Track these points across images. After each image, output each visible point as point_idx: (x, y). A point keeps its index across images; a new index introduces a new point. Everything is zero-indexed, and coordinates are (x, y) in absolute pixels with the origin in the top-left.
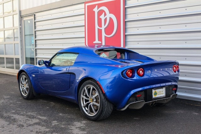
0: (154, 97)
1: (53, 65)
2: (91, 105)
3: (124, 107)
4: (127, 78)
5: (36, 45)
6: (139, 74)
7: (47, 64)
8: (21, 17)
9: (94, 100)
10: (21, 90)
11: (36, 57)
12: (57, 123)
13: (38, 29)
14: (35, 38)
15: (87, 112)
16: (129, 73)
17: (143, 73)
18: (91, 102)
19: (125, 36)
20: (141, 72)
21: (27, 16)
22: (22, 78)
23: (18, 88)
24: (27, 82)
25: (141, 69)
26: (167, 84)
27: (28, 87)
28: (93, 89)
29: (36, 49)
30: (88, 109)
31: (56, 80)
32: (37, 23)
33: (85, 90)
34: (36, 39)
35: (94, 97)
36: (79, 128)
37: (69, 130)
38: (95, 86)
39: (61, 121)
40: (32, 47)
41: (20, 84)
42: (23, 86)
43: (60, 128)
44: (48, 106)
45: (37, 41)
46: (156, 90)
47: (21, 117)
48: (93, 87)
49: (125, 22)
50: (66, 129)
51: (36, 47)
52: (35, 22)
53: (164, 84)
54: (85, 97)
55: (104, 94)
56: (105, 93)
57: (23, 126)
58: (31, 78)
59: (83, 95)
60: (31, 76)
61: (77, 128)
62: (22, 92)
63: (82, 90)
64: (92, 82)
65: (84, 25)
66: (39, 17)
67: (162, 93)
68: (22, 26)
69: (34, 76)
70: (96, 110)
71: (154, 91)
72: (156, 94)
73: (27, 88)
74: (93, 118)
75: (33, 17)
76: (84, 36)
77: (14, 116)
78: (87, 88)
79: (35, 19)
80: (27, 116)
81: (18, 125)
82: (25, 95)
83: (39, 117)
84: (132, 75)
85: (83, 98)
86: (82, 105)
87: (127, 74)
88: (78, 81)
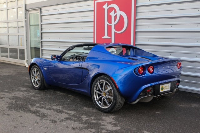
0: (161, 91)
1: (64, 60)
2: (105, 98)
3: (135, 101)
4: (139, 75)
5: (42, 37)
6: (149, 71)
7: (59, 58)
8: (27, 10)
9: (107, 94)
10: (32, 81)
11: (42, 49)
12: (86, 118)
13: (44, 22)
14: (41, 30)
15: (101, 105)
16: (141, 70)
17: (152, 70)
18: (104, 96)
19: (135, 33)
20: (151, 69)
21: (32, 10)
22: (33, 70)
23: (29, 79)
24: (39, 74)
25: (152, 66)
26: (172, 80)
27: (40, 79)
28: (106, 84)
29: (42, 41)
30: (101, 102)
31: (68, 73)
32: (43, 17)
33: (98, 85)
34: (42, 32)
35: (107, 91)
36: (110, 123)
37: (102, 126)
38: (107, 81)
39: (90, 116)
40: (38, 39)
41: (32, 75)
42: (35, 78)
43: (93, 124)
44: (68, 100)
45: (43, 34)
46: (163, 85)
47: (49, 112)
48: (106, 82)
49: (136, 20)
50: (98, 124)
51: (42, 39)
52: (41, 16)
53: (168, 80)
54: (98, 92)
55: (118, 90)
56: (119, 88)
57: (56, 122)
58: (42, 70)
59: (96, 90)
60: (42, 69)
61: (108, 123)
62: (33, 83)
63: (95, 85)
64: (104, 77)
65: (93, 20)
66: (45, 11)
67: (167, 87)
68: (27, 19)
69: (46, 69)
70: (110, 103)
71: (161, 86)
72: (163, 88)
73: (38, 80)
74: (107, 110)
75: (39, 11)
76: (93, 31)
77: (41, 110)
78: (99, 83)
79: (41, 13)
80: (54, 110)
81: (51, 121)
82: (37, 87)
83: (66, 111)
84: (143, 72)
85: (96, 93)
86: (96, 99)
87: (139, 71)
88: (91, 76)
